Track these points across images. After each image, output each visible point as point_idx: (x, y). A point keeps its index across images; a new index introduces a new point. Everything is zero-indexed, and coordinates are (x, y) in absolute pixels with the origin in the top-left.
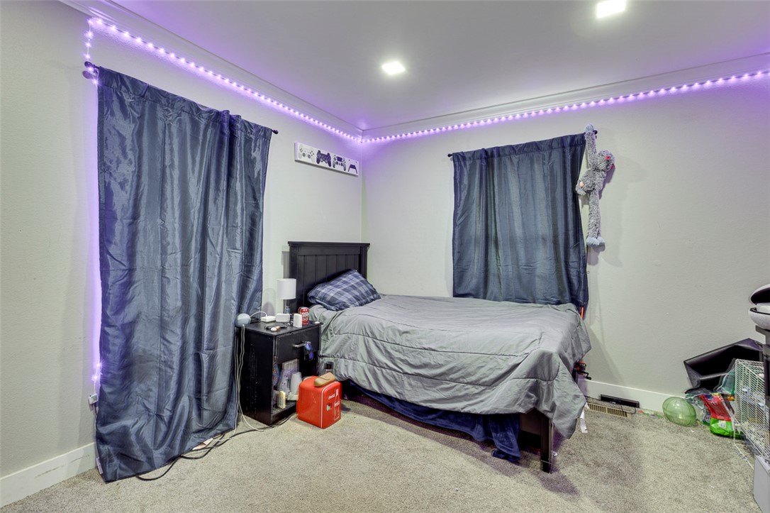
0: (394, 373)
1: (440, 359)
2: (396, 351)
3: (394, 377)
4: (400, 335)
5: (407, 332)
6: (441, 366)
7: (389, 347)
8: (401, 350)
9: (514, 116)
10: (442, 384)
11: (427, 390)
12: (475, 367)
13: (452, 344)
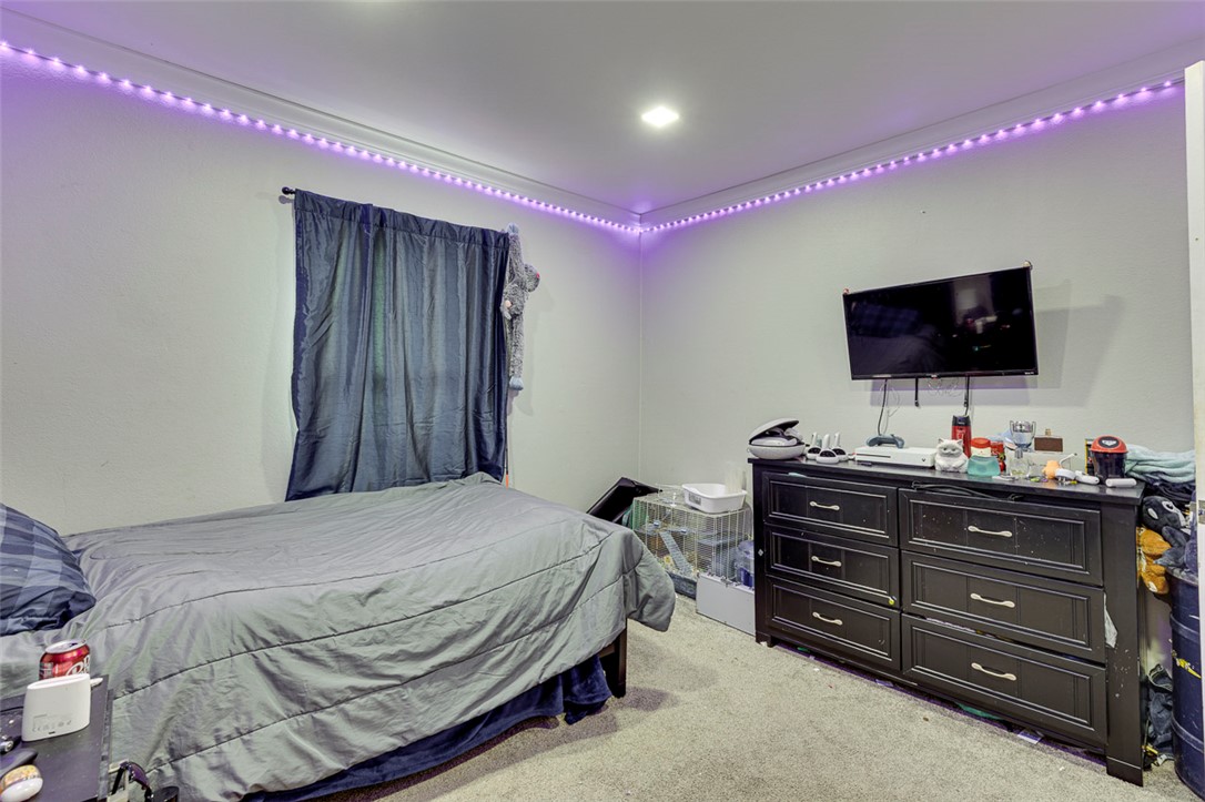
0: (380, 696)
1: (473, 613)
2: (369, 644)
3: (381, 705)
4: (363, 605)
5: (376, 592)
6: (483, 624)
7: (343, 644)
8: (380, 637)
9: (409, 166)
10: (491, 656)
11: (463, 686)
12: (538, 598)
13: (483, 576)
